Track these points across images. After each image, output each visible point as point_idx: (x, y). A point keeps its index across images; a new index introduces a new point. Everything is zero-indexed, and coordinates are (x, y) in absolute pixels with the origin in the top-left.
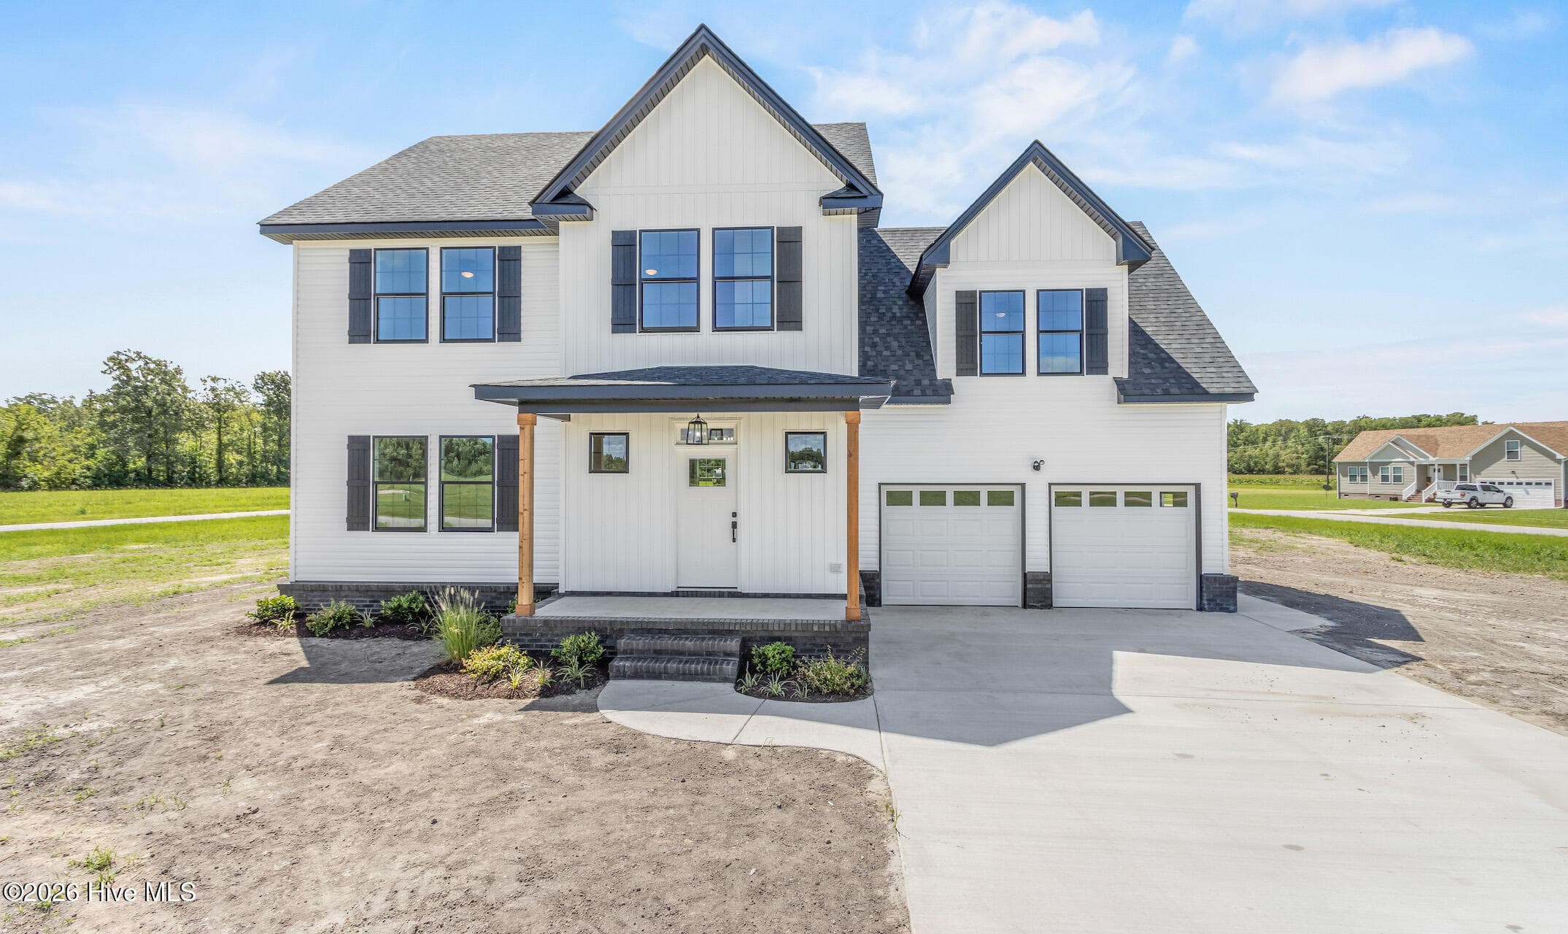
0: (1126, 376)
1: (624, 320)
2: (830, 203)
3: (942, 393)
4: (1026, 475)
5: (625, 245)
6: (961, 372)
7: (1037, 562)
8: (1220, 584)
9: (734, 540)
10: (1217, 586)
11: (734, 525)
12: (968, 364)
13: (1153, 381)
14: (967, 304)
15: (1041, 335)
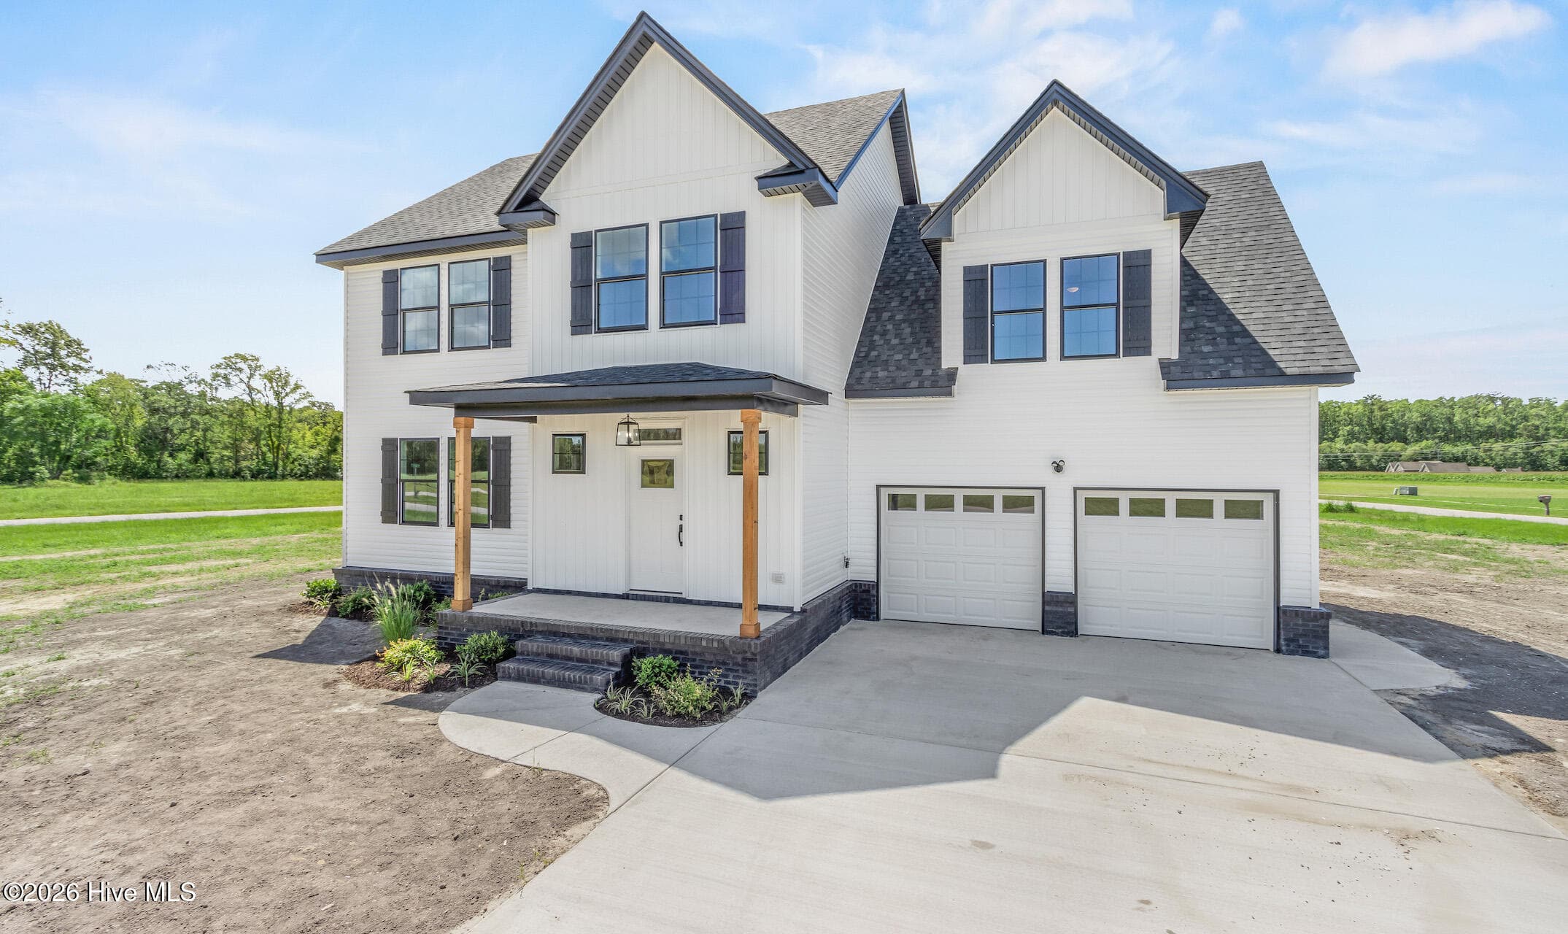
0: (1175, 356)
1: (582, 323)
2: (769, 182)
3: (943, 384)
4: (1044, 476)
5: (582, 245)
6: (968, 359)
7: (1059, 580)
8: (1303, 620)
9: (681, 543)
10: (1300, 622)
11: (681, 530)
12: (977, 349)
13: (1211, 361)
14: (977, 280)
15: (1067, 312)
